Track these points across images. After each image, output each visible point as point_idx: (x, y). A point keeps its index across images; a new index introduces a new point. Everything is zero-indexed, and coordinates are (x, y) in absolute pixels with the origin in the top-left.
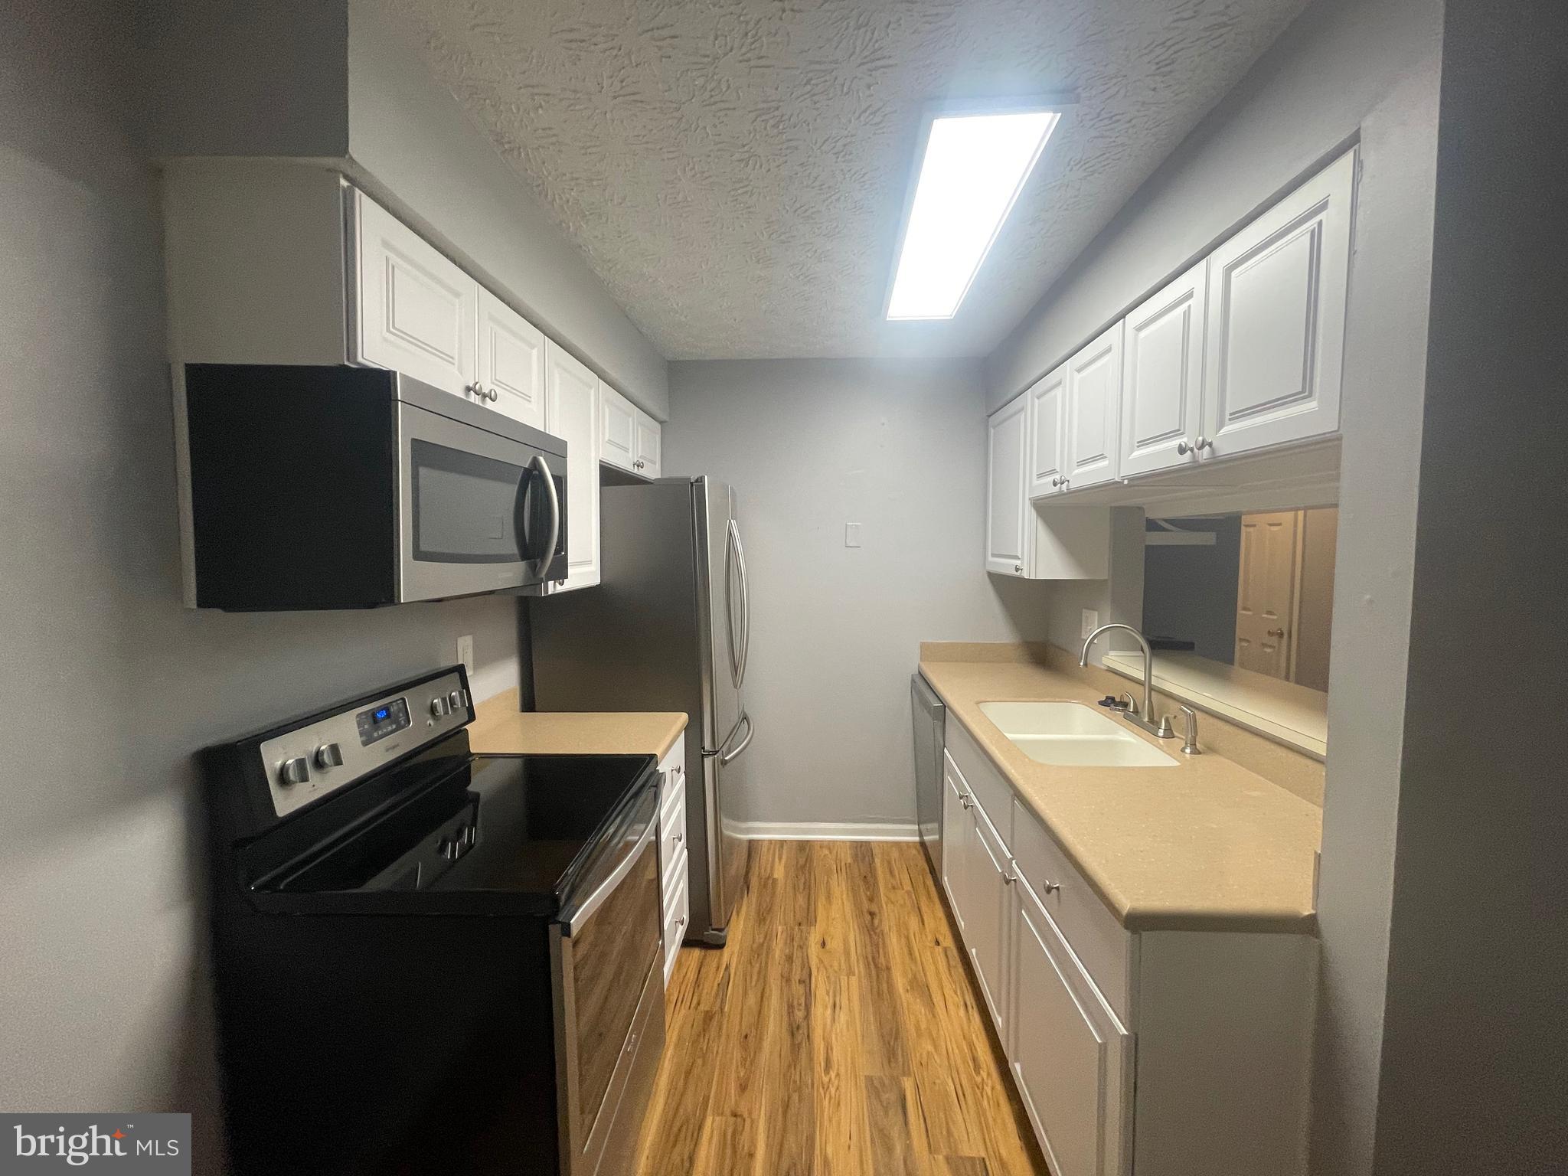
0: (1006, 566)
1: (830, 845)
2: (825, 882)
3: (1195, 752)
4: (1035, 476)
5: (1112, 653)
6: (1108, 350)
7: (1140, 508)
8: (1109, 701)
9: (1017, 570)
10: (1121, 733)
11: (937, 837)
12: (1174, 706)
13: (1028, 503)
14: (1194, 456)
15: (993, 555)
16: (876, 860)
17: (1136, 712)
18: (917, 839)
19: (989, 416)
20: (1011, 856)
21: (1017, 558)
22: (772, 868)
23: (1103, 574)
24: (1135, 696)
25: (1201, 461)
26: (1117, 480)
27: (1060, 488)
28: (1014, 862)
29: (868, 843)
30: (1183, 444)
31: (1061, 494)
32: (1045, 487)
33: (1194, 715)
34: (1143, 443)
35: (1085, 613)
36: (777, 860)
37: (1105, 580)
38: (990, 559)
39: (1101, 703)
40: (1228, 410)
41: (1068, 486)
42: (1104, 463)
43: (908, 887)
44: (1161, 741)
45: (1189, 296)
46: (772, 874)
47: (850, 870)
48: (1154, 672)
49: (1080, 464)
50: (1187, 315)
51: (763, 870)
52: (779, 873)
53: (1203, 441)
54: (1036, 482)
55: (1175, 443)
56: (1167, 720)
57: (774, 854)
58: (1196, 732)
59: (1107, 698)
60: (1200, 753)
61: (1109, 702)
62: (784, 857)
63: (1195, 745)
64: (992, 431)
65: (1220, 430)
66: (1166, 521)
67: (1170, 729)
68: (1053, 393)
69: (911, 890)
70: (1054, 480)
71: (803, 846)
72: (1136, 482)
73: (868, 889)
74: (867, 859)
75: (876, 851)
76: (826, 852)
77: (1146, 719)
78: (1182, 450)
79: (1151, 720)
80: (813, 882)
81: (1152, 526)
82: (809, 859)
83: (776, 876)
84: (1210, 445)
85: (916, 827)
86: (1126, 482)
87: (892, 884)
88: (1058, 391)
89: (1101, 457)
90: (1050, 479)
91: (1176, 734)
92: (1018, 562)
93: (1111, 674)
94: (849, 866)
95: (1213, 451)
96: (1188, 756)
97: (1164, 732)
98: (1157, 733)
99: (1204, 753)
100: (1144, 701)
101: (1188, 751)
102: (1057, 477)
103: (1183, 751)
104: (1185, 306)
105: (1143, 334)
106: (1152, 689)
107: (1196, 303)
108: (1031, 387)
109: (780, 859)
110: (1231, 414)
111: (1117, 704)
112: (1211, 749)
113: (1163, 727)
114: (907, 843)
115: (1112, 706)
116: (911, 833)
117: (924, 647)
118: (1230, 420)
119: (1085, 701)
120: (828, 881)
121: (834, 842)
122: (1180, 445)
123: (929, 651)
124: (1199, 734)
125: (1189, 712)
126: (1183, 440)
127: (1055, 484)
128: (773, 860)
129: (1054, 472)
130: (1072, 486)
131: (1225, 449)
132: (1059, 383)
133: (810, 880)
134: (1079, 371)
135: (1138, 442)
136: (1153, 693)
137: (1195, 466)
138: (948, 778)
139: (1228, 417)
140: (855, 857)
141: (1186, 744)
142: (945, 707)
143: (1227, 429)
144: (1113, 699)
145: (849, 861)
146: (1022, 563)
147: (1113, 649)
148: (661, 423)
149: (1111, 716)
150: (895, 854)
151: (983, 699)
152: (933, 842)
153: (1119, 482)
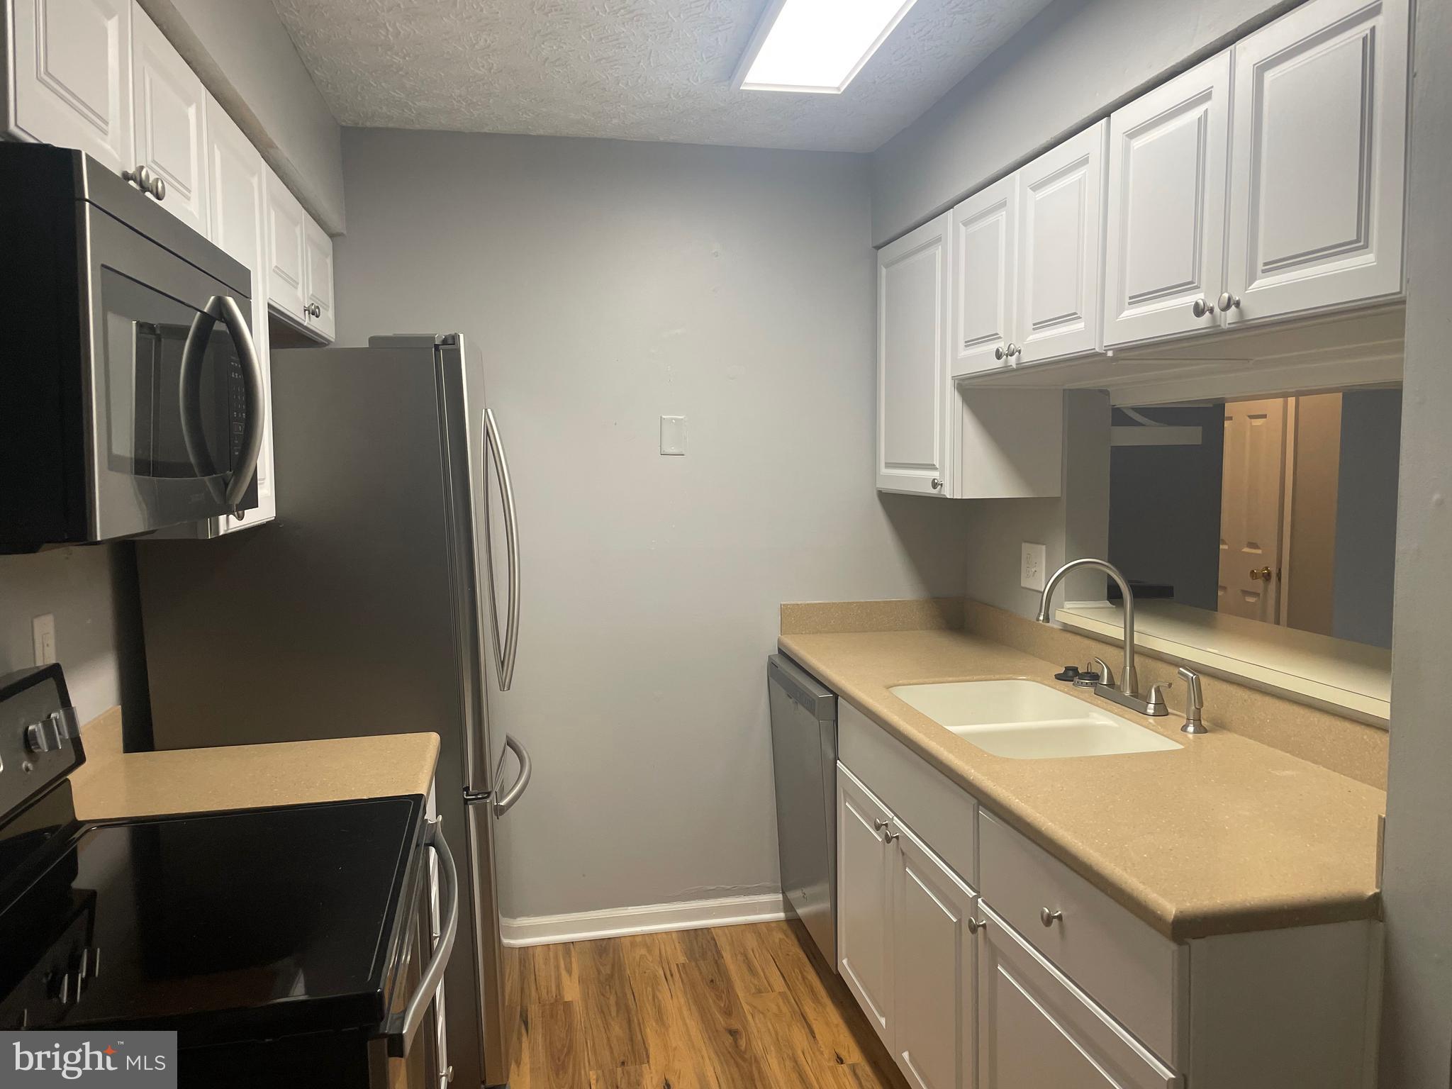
0: (916, 482)
1: (648, 940)
2: (650, 998)
3: (1200, 729)
4: (961, 344)
5: (1068, 605)
6: (1084, 161)
7: (1105, 393)
8: (1071, 673)
9: (935, 485)
10: (1095, 715)
11: (826, 905)
12: (1165, 670)
13: (949, 384)
14: (1214, 319)
15: (888, 465)
16: (724, 954)
17: (1111, 684)
18: (781, 915)
19: (878, 248)
20: (975, 894)
21: (933, 467)
22: (559, 986)
23: (1054, 488)
24: (1109, 662)
25: (1225, 326)
26: (1097, 350)
27: (1006, 361)
28: (980, 900)
29: (707, 930)
30: (1201, 303)
31: (1007, 371)
32: (983, 360)
33: (1198, 679)
34: (1137, 299)
35: (1026, 548)
36: (564, 973)
37: (1057, 499)
38: (884, 471)
39: (1059, 677)
40: (1261, 261)
41: (1019, 358)
42: (1079, 326)
43: (779, 984)
44: (1151, 720)
45: (1206, 96)
46: (562, 997)
47: (686, 973)
48: (1136, 628)
49: (1039, 326)
50: (1202, 122)
51: (544, 992)
52: (572, 991)
53: (1229, 299)
54: (964, 353)
55: (1189, 299)
56: (1158, 691)
57: (557, 967)
58: (1201, 704)
59: (1067, 669)
60: (1206, 731)
61: (1069, 675)
62: (575, 966)
63: (1200, 720)
64: (884, 271)
65: (1250, 285)
66: (1136, 409)
67: (1163, 703)
68: (991, 219)
69: (786, 989)
70: (998, 350)
71: (603, 948)
72: (1123, 355)
73: (719, 998)
74: (709, 953)
75: (723, 942)
76: (643, 951)
77: (1128, 693)
78: (1199, 311)
79: (1135, 693)
80: (630, 996)
81: (1120, 417)
82: (617, 966)
83: (568, 998)
84: (1237, 304)
85: (780, 897)
86: (1110, 354)
87: (755, 986)
88: (1002, 216)
89: (1072, 317)
90: (993, 347)
91: (1170, 710)
92: (935, 475)
93: (1069, 635)
94: (682, 968)
95: (1241, 313)
96: (1191, 736)
97: (1155, 708)
98: (1146, 710)
99: (1211, 731)
100: (1125, 667)
101: (1191, 729)
102: (1002, 345)
103: (1184, 729)
104: (1197, 113)
105: (1138, 143)
106: (1136, 651)
107: (1216, 106)
108: (952, 207)
109: (569, 972)
110: (1265, 264)
111: (1082, 676)
112: (1220, 725)
113: (1153, 700)
114: (767, 924)
115: (1076, 679)
116: (772, 908)
117: (785, 611)
118: (1263, 271)
119: (1034, 675)
120: (654, 997)
121: (651, 935)
122: (1197, 304)
123: (792, 617)
124: (1205, 704)
125: (1192, 675)
126: (1199, 297)
127: (999, 356)
128: (558, 978)
129: (994, 337)
130: (1027, 357)
131: (1257, 311)
132: (1002, 205)
133: (625, 995)
134: (1036, 187)
135: (1130, 298)
136: (1137, 658)
137: (1215, 332)
138: (846, 807)
139: (1260, 267)
140: (690, 953)
141: (1188, 719)
142: (836, 697)
143: (1262, 283)
144: (1075, 670)
145: (682, 959)
146: (942, 474)
147: (1069, 599)
148: (332, 236)
149: (1076, 694)
150: (751, 942)
151: (896, 682)
152: (818, 916)
153: (1101, 354)
